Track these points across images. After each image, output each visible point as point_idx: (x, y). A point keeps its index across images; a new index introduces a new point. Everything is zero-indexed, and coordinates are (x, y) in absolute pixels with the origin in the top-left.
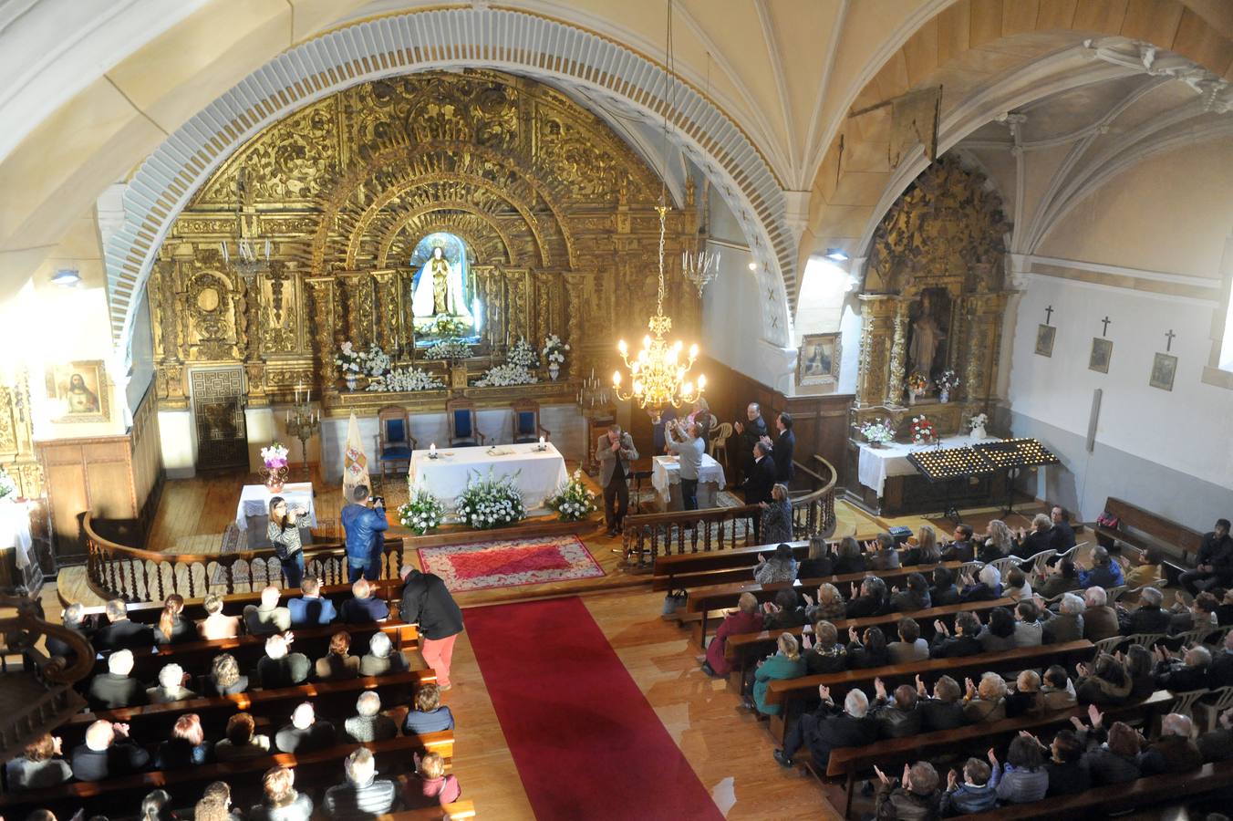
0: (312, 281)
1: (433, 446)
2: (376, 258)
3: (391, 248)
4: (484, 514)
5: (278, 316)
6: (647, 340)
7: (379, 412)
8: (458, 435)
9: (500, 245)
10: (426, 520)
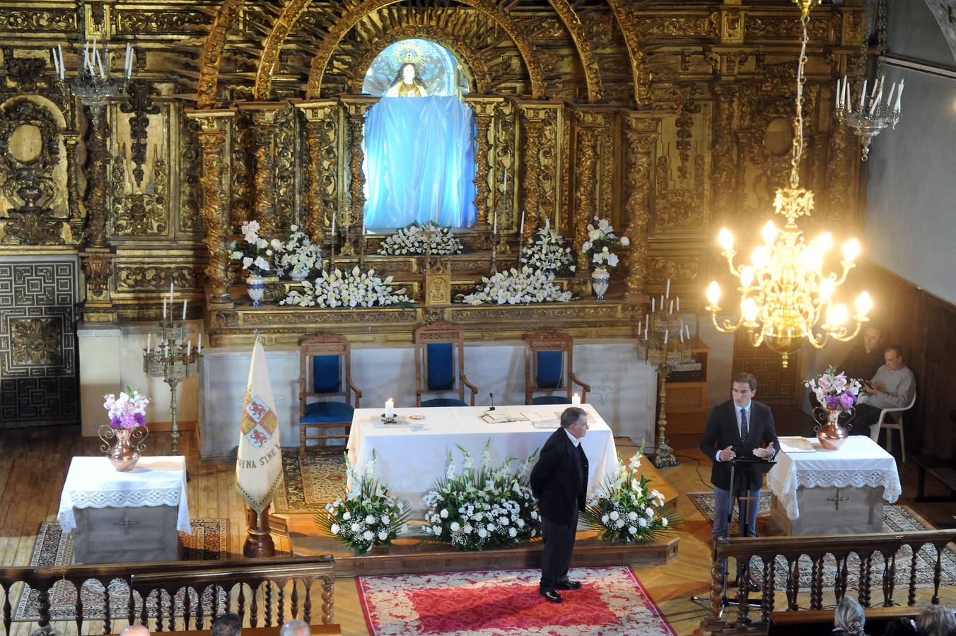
0: (198, 116)
1: (390, 403)
2: (304, 79)
3: (330, 63)
4: (472, 522)
5: (139, 175)
6: (768, 229)
7: (300, 342)
8: (432, 387)
9: (515, 62)
10: (374, 528)
